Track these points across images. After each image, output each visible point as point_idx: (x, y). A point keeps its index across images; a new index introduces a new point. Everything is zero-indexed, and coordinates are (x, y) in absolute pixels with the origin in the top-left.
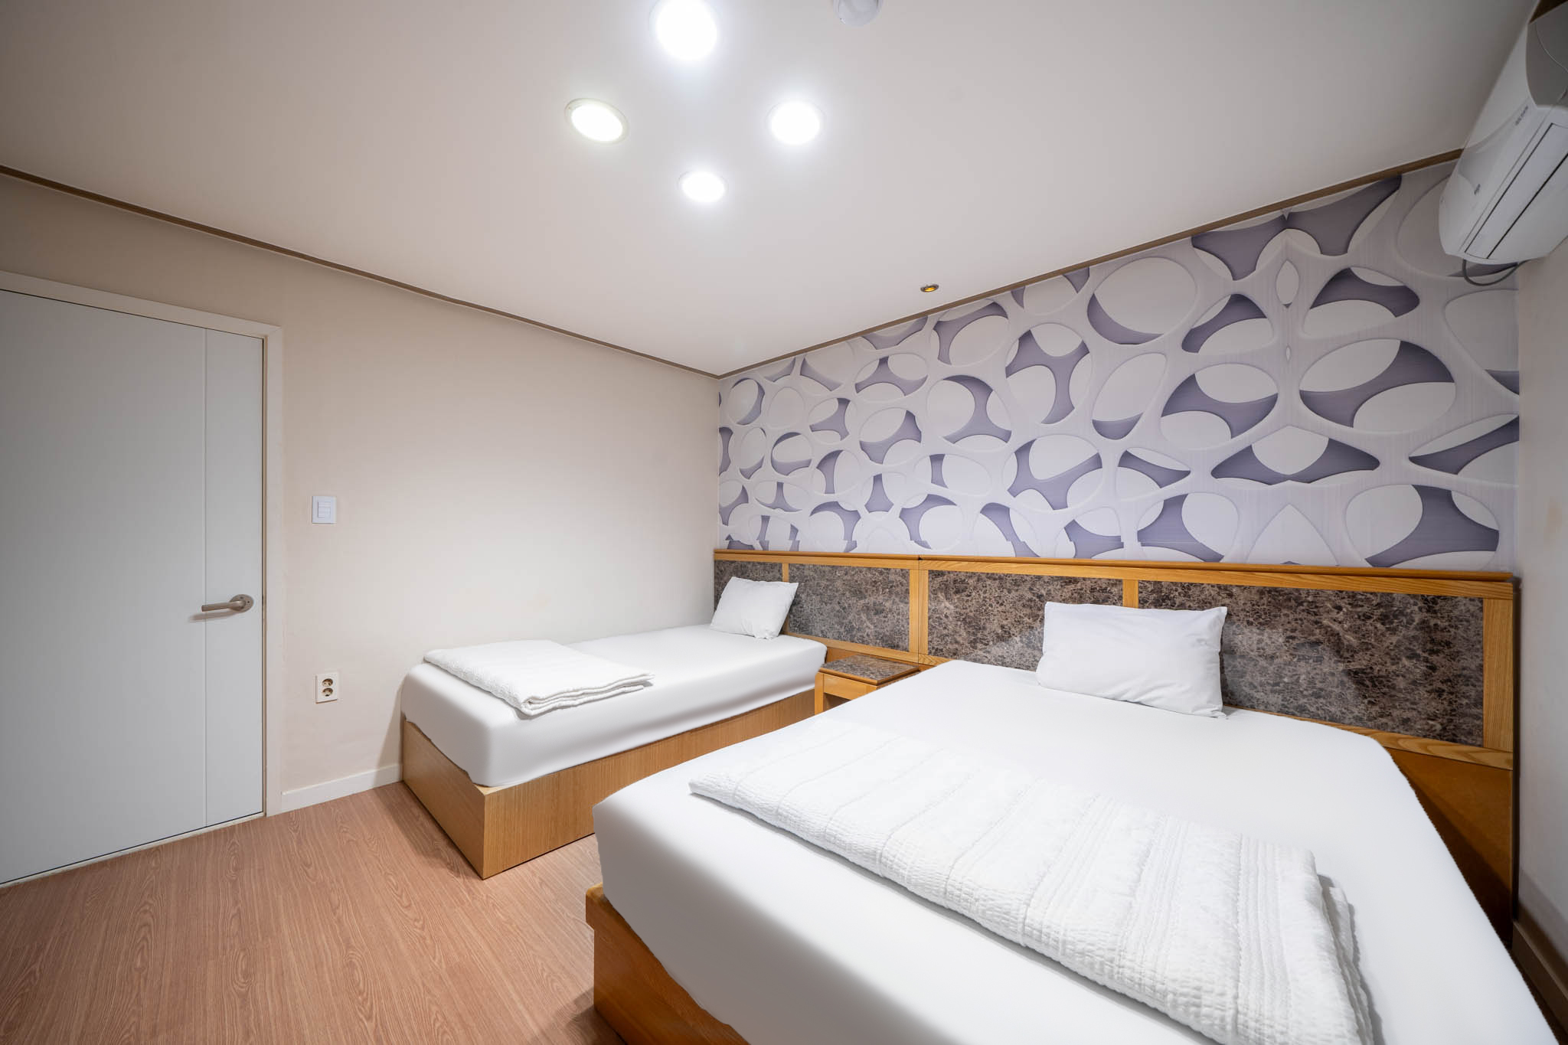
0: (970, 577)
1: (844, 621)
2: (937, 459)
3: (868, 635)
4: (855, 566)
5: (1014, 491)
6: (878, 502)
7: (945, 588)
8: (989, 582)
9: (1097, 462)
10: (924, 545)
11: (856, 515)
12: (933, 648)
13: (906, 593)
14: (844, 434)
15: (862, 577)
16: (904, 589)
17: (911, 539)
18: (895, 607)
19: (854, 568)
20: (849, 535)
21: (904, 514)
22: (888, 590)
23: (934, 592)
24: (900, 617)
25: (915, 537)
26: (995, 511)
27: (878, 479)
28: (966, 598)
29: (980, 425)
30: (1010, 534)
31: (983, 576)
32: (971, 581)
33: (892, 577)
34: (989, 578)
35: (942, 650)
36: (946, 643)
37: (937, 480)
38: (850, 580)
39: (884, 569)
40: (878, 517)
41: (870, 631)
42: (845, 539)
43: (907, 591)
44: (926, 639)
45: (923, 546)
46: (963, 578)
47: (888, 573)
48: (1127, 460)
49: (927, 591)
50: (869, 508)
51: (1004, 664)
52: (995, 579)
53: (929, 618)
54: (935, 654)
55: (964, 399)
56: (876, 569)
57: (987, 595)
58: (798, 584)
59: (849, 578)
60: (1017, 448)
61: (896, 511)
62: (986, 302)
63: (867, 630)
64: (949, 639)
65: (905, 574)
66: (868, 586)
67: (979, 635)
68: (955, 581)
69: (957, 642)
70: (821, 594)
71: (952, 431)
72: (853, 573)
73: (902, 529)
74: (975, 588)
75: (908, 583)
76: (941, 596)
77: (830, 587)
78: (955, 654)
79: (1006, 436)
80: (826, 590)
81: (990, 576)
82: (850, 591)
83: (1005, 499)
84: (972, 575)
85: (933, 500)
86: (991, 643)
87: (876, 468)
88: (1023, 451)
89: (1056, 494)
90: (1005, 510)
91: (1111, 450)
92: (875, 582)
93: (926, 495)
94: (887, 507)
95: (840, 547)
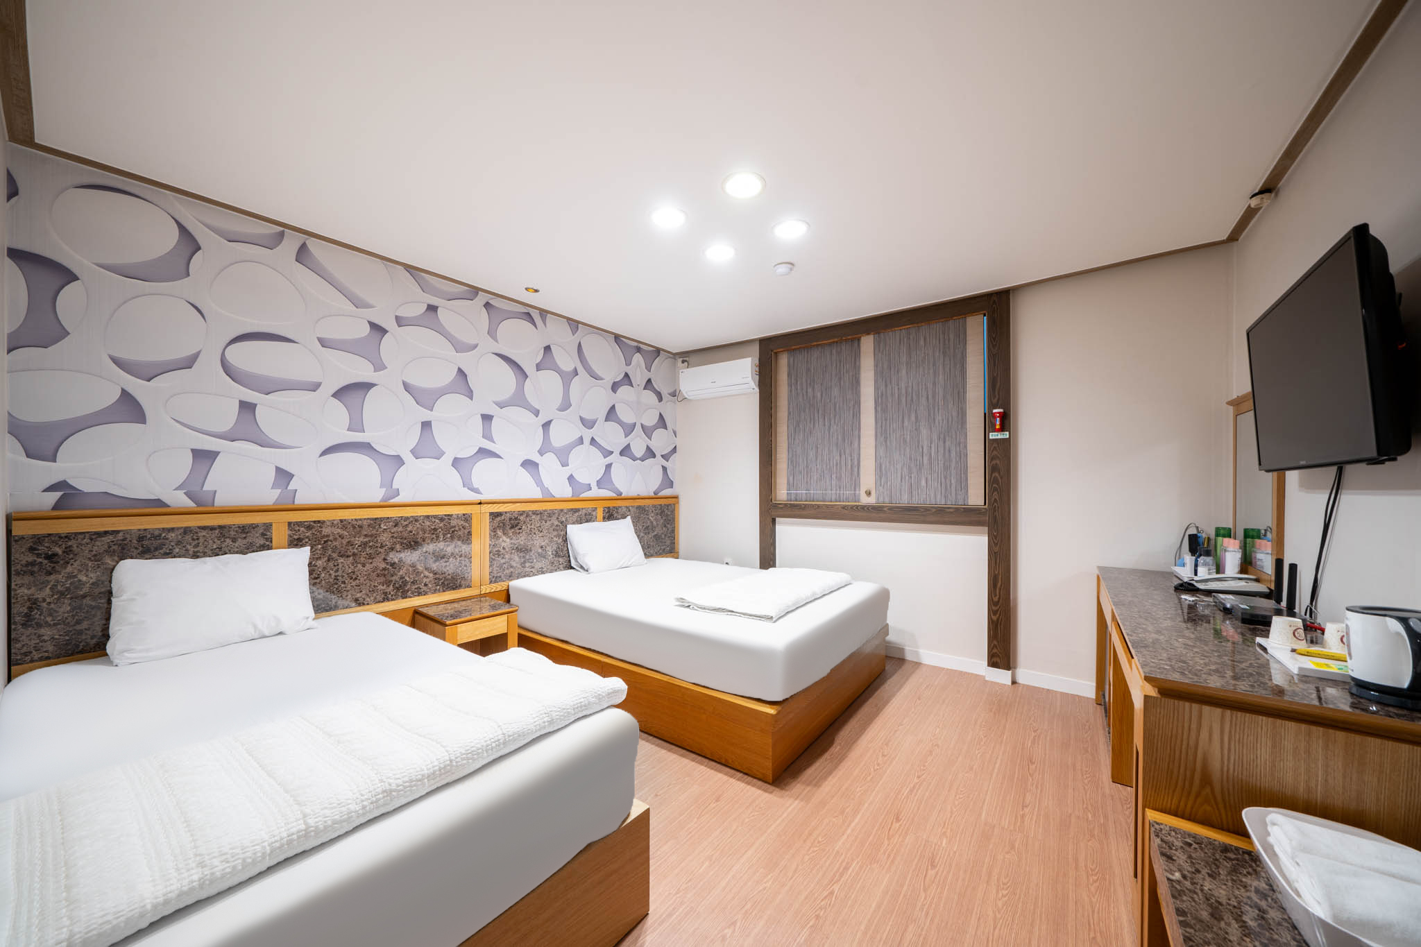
0: (521, 515)
1: (394, 578)
2: (487, 418)
3: (426, 585)
4: (409, 515)
5: (541, 453)
6: (427, 446)
7: (502, 526)
8: (534, 517)
9: (581, 441)
10: (477, 491)
11: (398, 461)
12: (493, 577)
13: (468, 535)
14: (379, 366)
15: (418, 526)
16: (466, 532)
17: (464, 487)
18: (457, 550)
19: (407, 519)
20: (387, 482)
21: (456, 462)
22: (449, 535)
23: (494, 530)
24: (462, 558)
25: (467, 484)
26: (529, 465)
27: (426, 425)
28: (518, 531)
29: (518, 400)
30: (539, 482)
31: (530, 513)
32: (522, 518)
33: (453, 523)
34: (534, 514)
35: (500, 577)
36: (504, 570)
37: (487, 436)
38: (401, 532)
39: (445, 515)
40: (428, 464)
41: (428, 580)
42: (381, 487)
43: (470, 533)
44: (487, 570)
45: (475, 492)
46: (516, 516)
47: (450, 519)
48: (593, 442)
49: (488, 529)
50: (416, 453)
51: (543, 573)
52: (538, 514)
53: (490, 553)
54: (495, 582)
55: (508, 376)
56: (435, 517)
57: (533, 526)
58: (308, 549)
59: (400, 529)
60: (543, 423)
61: (447, 459)
62: (523, 309)
63: (425, 580)
64: (505, 566)
65: (467, 518)
66: (426, 535)
67: (528, 557)
68: (510, 519)
69: (512, 567)
70: (354, 554)
71: (500, 398)
72: (406, 523)
73: (454, 477)
74: (525, 522)
75: (470, 526)
76: (500, 533)
77: (371, 544)
78: (510, 576)
79: (537, 413)
80: (365, 548)
81: (535, 513)
82: (402, 543)
83: (536, 458)
84: (522, 513)
85: (483, 453)
86: (535, 561)
87: (425, 415)
88: (547, 425)
89: (563, 457)
90: (535, 465)
91: (587, 434)
92: (435, 530)
93: (478, 448)
94: (439, 455)
95: (376, 496)
